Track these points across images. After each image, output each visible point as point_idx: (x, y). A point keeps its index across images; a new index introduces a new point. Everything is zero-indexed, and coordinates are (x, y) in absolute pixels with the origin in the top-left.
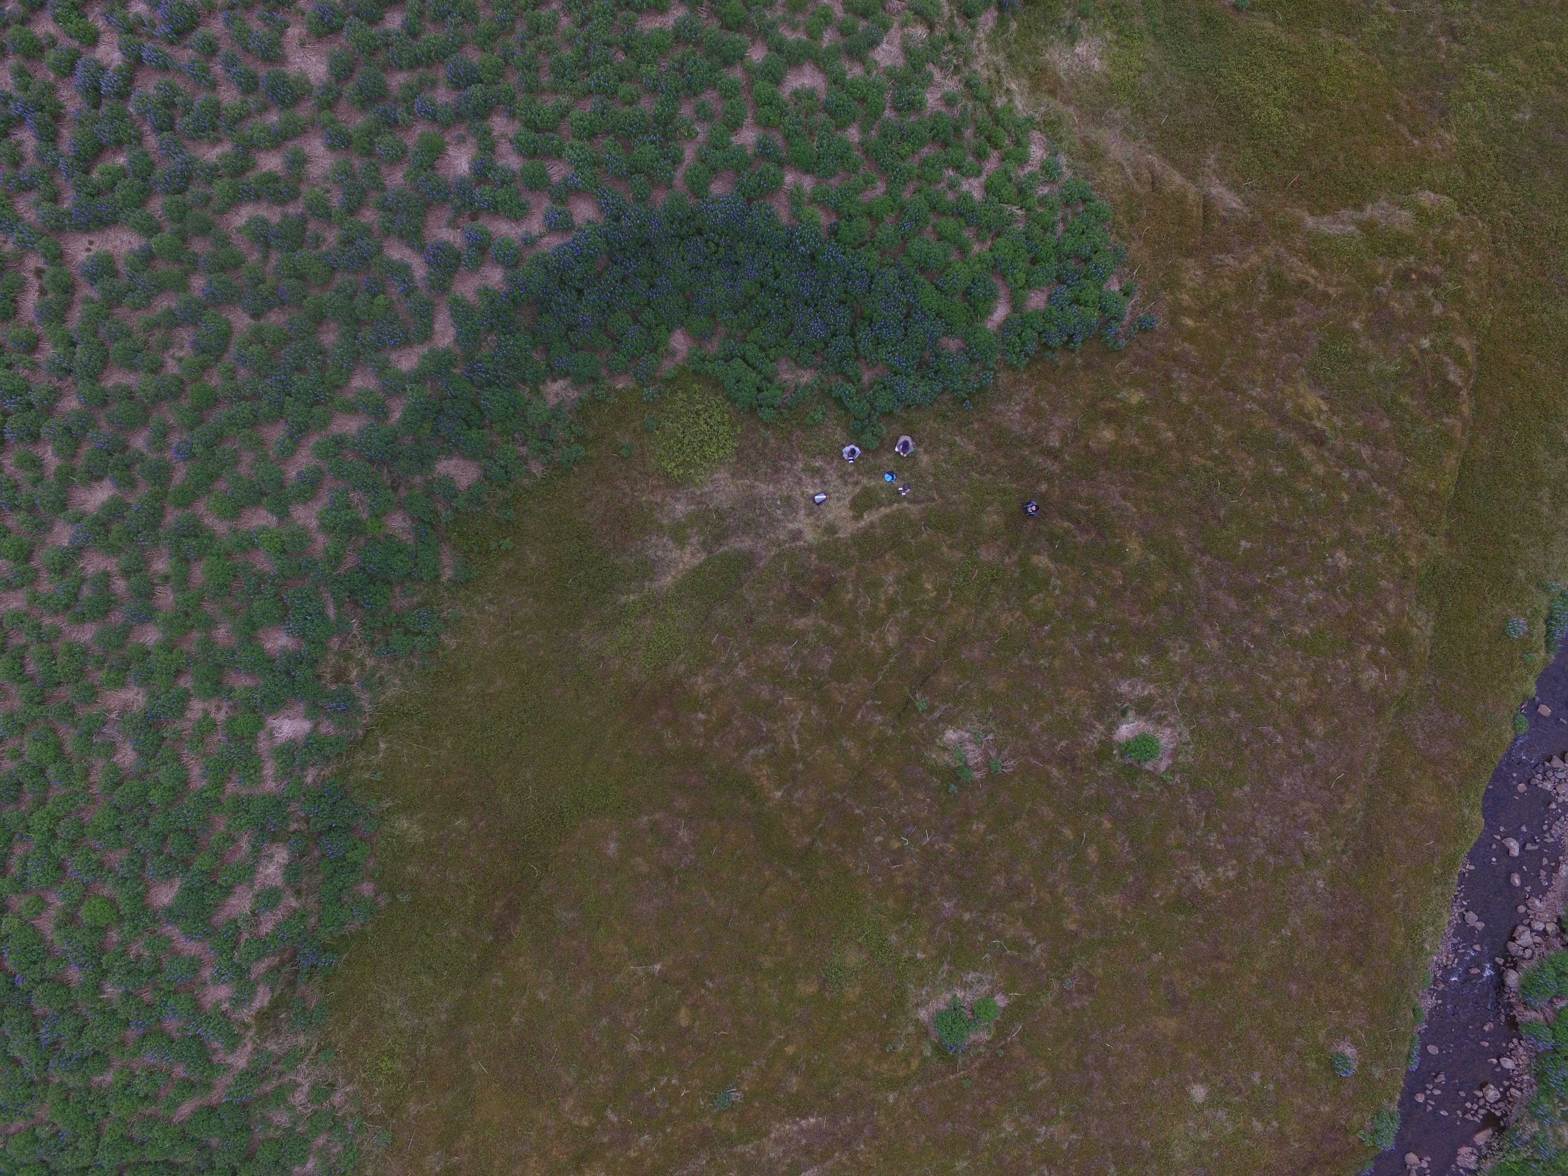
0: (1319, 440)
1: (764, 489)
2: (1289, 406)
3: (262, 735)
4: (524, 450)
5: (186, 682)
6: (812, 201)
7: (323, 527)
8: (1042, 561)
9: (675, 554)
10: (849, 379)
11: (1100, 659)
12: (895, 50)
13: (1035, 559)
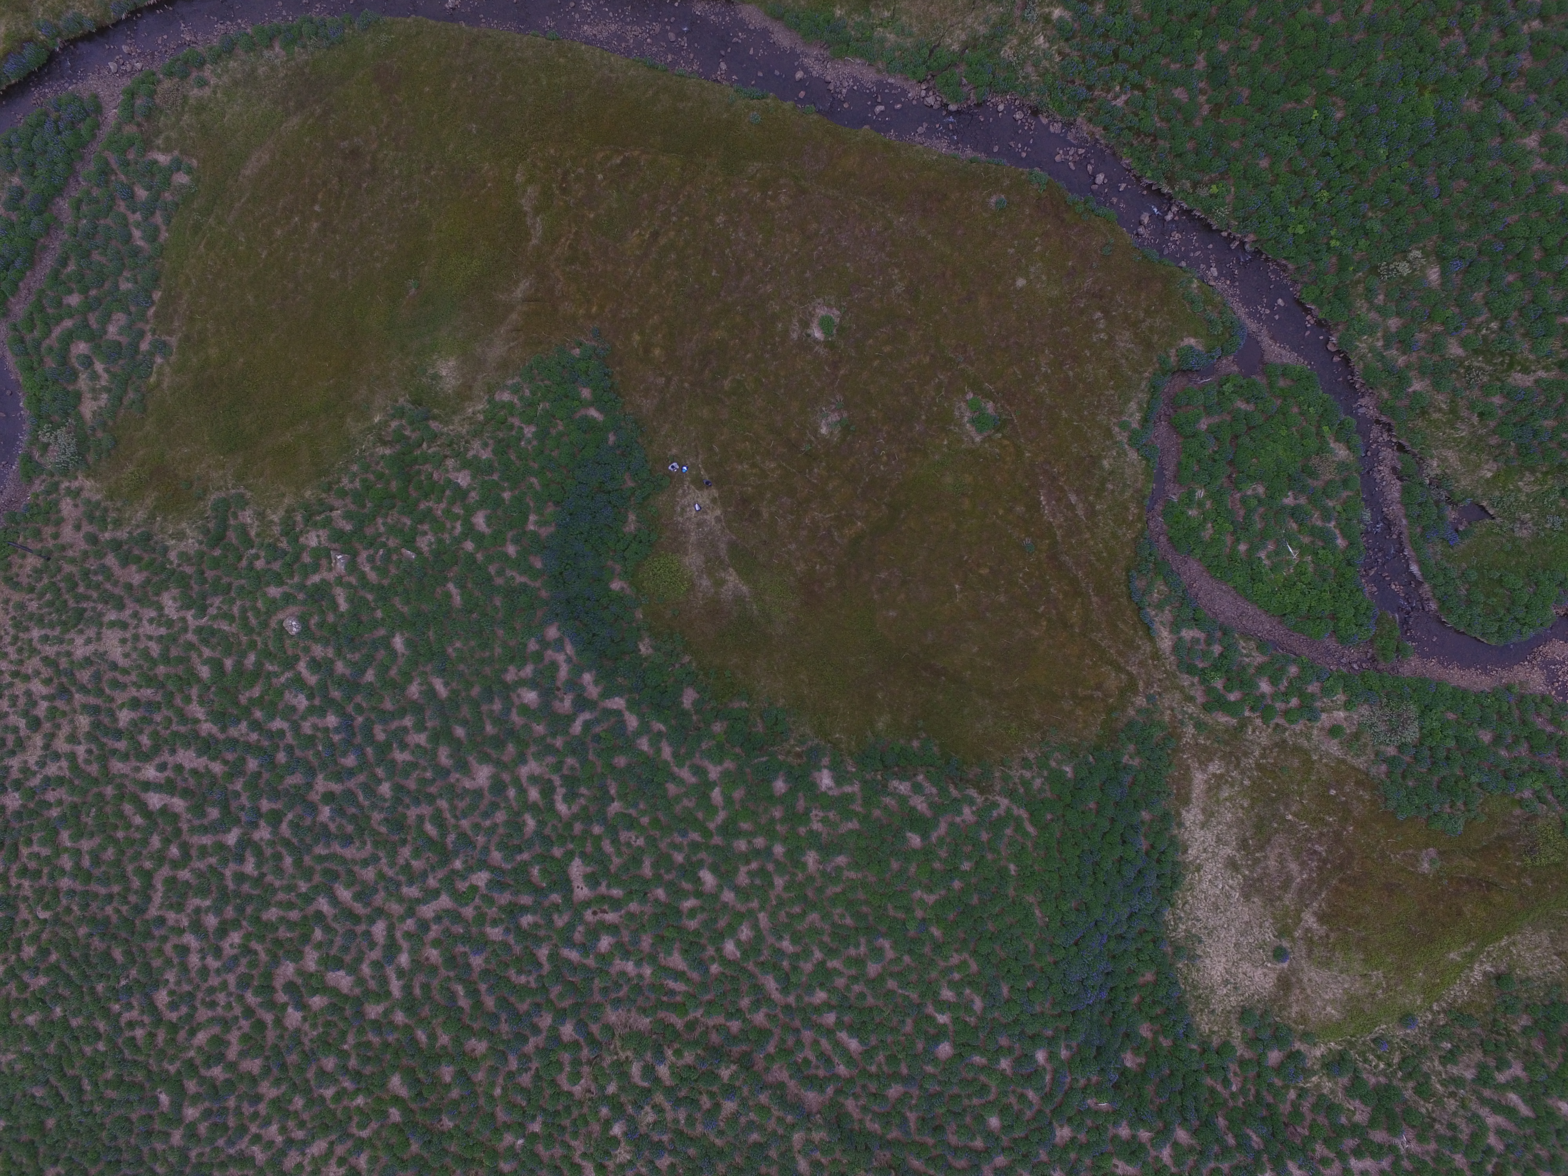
0: (655, 235)
1: (693, 538)
2: (638, 253)
3: (830, 793)
4: (677, 666)
5: (802, 830)
6: (542, 515)
7: (720, 763)
8: (727, 384)
9: (731, 585)
10: (633, 494)
11: (780, 350)
12: (461, 475)
13: (726, 389)
